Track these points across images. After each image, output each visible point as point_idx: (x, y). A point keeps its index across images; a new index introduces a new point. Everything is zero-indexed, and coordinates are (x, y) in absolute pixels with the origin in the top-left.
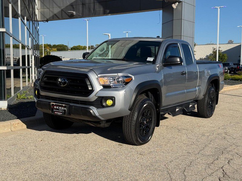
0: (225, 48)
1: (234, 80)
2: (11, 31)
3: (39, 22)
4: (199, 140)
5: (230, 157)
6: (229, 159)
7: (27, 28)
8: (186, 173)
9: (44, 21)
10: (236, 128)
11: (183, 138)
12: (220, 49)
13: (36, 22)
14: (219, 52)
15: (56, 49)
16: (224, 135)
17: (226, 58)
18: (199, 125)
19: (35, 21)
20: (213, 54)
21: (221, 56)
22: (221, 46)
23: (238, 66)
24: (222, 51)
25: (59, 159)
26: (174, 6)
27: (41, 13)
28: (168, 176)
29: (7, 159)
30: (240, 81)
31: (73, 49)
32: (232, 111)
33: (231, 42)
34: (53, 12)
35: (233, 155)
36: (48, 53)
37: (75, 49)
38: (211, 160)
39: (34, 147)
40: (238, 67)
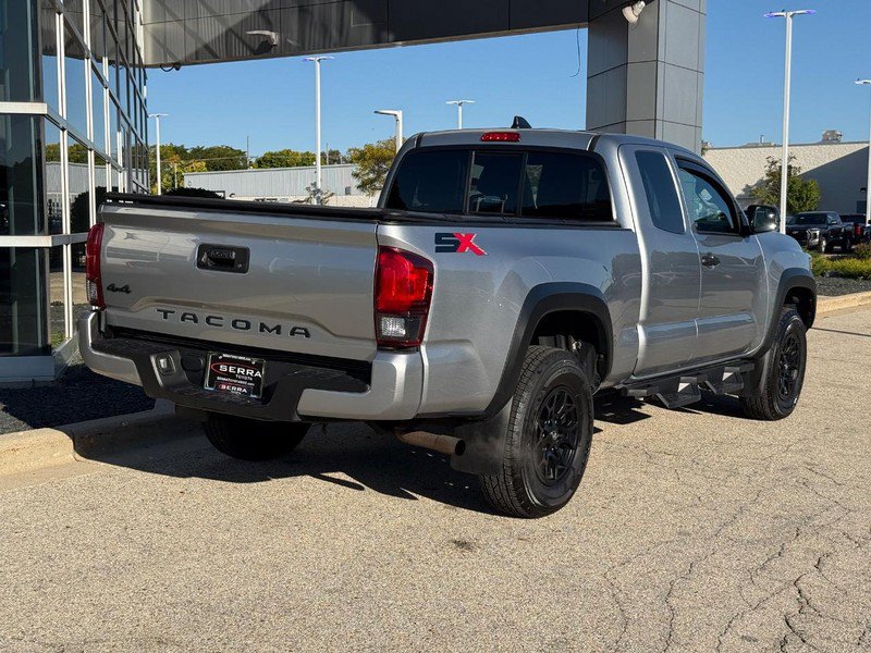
0: (812, 159)
1: (842, 276)
2: (62, 111)
3: (147, 70)
4: (720, 491)
5: (822, 546)
6: (818, 555)
7: (111, 95)
8: (674, 601)
9: (167, 65)
10: (844, 447)
11: (663, 484)
12: (794, 164)
13: (137, 70)
14: (789, 175)
15: (204, 164)
16: (803, 472)
17: (815, 194)
18: (717, 437)
19: (134, 65)
20: (768, 182)
21: (796, 187)
22: (797, 151)
23: (856, 225)
24: (802, 172)
25: (248, 556)
26: (631, 14)
27: (155, 38)
28: (616, 610)
29: (74, 556)
30: (865, 278)
31: (263, 163)
32: (833, 390)
33: (831, 139)
34: (196, 36)
35: (832, 542)
36: (173, 178)
37: (271, 162)
38: (760, 556)
39: (158, 516)
40: (856, 229)
